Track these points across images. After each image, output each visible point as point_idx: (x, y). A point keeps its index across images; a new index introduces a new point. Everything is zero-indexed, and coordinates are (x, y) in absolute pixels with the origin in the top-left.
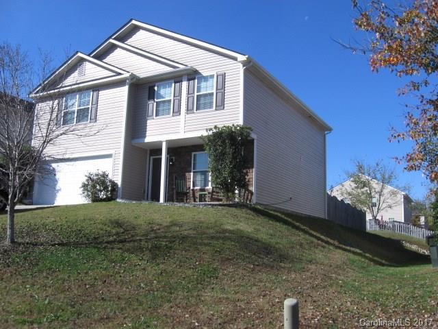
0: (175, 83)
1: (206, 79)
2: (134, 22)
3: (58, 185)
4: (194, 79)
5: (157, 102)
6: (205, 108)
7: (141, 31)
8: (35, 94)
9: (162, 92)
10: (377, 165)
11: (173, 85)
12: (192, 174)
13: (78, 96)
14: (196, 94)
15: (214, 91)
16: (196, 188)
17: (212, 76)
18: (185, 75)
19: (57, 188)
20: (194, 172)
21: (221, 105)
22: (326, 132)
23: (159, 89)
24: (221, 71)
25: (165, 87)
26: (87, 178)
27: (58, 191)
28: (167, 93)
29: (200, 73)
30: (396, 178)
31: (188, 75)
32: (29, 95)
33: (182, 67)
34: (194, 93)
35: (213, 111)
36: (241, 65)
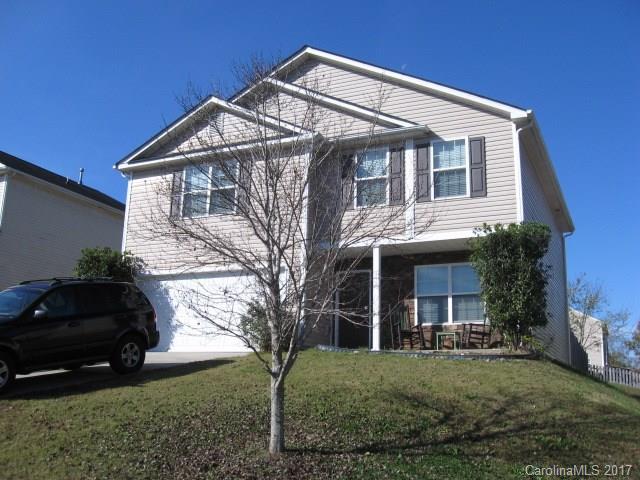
0: (392, 151)
1: (449, 146)
2: (309, 50)
3: (175, 317)
4: (427, 146)
5: (359, 183)
6: (449, 195)
7: (321, 67)
8: (129, 163)
9: (367, 164)
10: (579, 281)
11: (388, 154)
12: (416, 301)
13: (211, 169)
14: (432, 170)
15: (467, 166)
16: (424, 325)
17: (461, 142)
18: (409, 138)
19: (174, 323)
20: (419, 298)
21: (480, 190)
22: (565, 234)
23: (360, 162)
24: (477, 133)
25: (372, 158)
26: (248, 308)
27: (175, 328)
28: (377, 167)
29: (437, 137)
30: (605, 302)
31: (416, 138)
32: (117, 164)
33: (407, 125)
34: (428, 168)
35: (466, 199)
36: (514, 126)
